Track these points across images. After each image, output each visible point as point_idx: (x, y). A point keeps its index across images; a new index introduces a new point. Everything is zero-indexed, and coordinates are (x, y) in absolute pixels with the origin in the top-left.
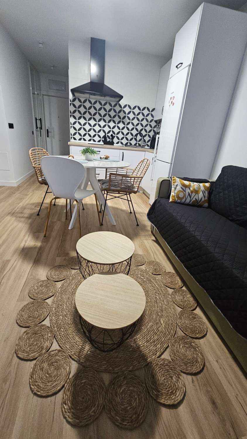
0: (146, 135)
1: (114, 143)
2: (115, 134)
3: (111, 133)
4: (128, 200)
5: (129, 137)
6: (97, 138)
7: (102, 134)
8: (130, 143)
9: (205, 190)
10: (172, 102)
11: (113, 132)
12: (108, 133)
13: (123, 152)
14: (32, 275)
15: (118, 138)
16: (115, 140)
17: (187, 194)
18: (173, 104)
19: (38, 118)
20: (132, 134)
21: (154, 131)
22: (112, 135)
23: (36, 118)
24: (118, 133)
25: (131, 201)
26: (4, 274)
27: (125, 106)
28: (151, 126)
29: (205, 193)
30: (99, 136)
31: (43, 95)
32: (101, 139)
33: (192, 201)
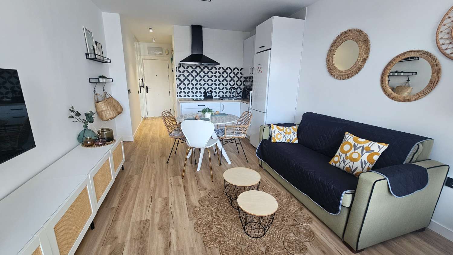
0: (238, 88)
1: (213, 97)
2: (213, 89)
3: (210, 89)
5: (225, 90)
6: (198, 94)
7: (202, 91)
8: (226, 95)
9: (294, 131)
10: (260, 71)
11: (212, 88)
12: (207, 89)
13: (223, 105)
15: (216, 92)
16: (214, 94)
17: (283, 136)
18: (261, 72)
19: (140, 79)
20: (227, 89)
21: (244, 84)
22: (211, 91)
24: (215, 89)
25: (240, 144)
26: (170, 206)
27: (220, 68)
28: (241, 81)
29: (295, 134)
30: (200, 92)
32: (202, 94)
33: (287, 139)
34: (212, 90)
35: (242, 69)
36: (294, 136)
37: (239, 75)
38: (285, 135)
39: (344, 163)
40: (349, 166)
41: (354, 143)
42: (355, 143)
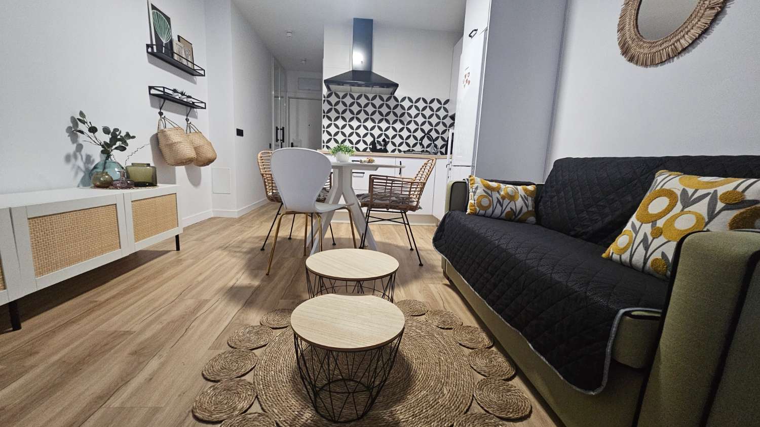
0: (437, 138)
1: (387, 151)
2: (389, 138)
3: (383, 137)
4: (404, 223)
5: (412, 141)
6: (361, 146)
7: (369, 139)
9: (526, 195)
10: (467, 81)
11: (386, 135)
12: (378, 137)
13: (400, 162)
14: (238, 319)
15: (394, 144)
16: (390, 147)
17: (495, 201)
18: (469, 82)
19: (279, 127)
20: (415, 138)
22: (384, 140)
23: (277, 128)
24: (394, 137)
25: (408, 224)
27: (404, 99)
28: (444, 125)
29: (528, 201)
30: (365, 142)
31: (289, 98)
32: (369, 146)
33: (505, 212)
34: (387, 140)
35: (447, 102)
36: (524, 205)
37: (442, 113)
38: (501, 201)
39: (647, 249)
40: (663, 254)
41: (684, 190)
42: (686, 188)
